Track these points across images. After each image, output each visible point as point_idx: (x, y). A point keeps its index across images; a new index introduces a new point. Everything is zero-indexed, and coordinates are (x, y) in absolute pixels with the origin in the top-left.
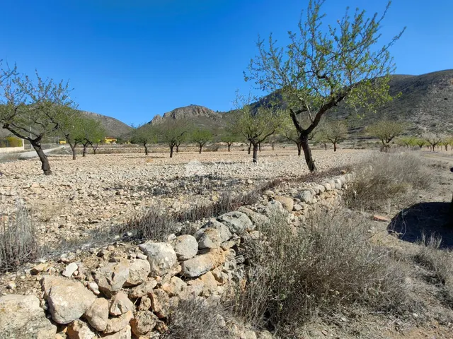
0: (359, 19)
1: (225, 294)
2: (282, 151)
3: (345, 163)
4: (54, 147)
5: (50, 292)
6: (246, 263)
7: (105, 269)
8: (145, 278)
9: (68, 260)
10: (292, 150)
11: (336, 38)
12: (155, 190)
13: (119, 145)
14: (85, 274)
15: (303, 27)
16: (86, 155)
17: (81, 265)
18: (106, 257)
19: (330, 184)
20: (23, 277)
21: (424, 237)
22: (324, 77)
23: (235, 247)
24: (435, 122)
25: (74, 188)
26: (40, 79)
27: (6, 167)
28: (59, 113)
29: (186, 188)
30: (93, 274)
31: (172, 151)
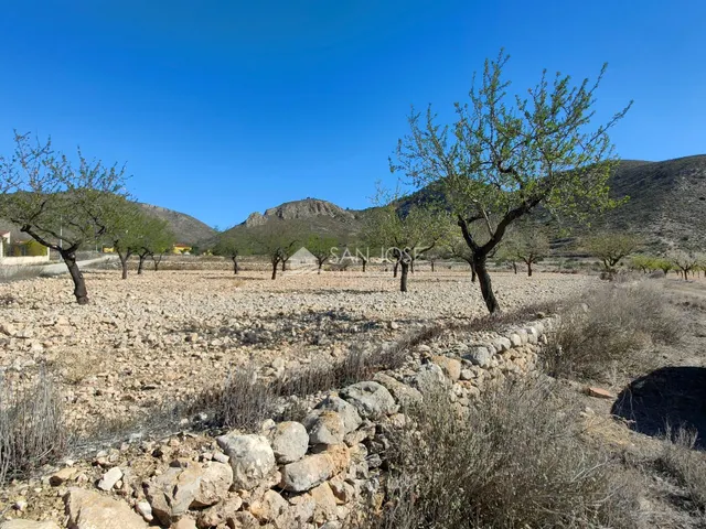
0: (561, 87)
1: (349, 519)
2: (447, 273)
3: (545, 298)
4: (94, 258)
5: (78, 517)
6: (384, 467)
7: (163, 478)
8: (224, 494)
9: (108, 463)
10: (463, 272)
11: (527, 115)
12: (246, 335)
13: (193, 257)
14: (132, 486)
15: (477, 96)
16: (143, 271)
17: (128, 471)
18: (166, 458)
19: (519, 335)
20: (38, 490)
21: (669, 429)
22: (509, 170)
23: (366, 442)
24: (686, 233)
25: (122, 327)
26: (82, 160)
27: (18, 288)
28: (107, 211)
29: (294, 334)
30: (145, 486)
31: (275, 269)
